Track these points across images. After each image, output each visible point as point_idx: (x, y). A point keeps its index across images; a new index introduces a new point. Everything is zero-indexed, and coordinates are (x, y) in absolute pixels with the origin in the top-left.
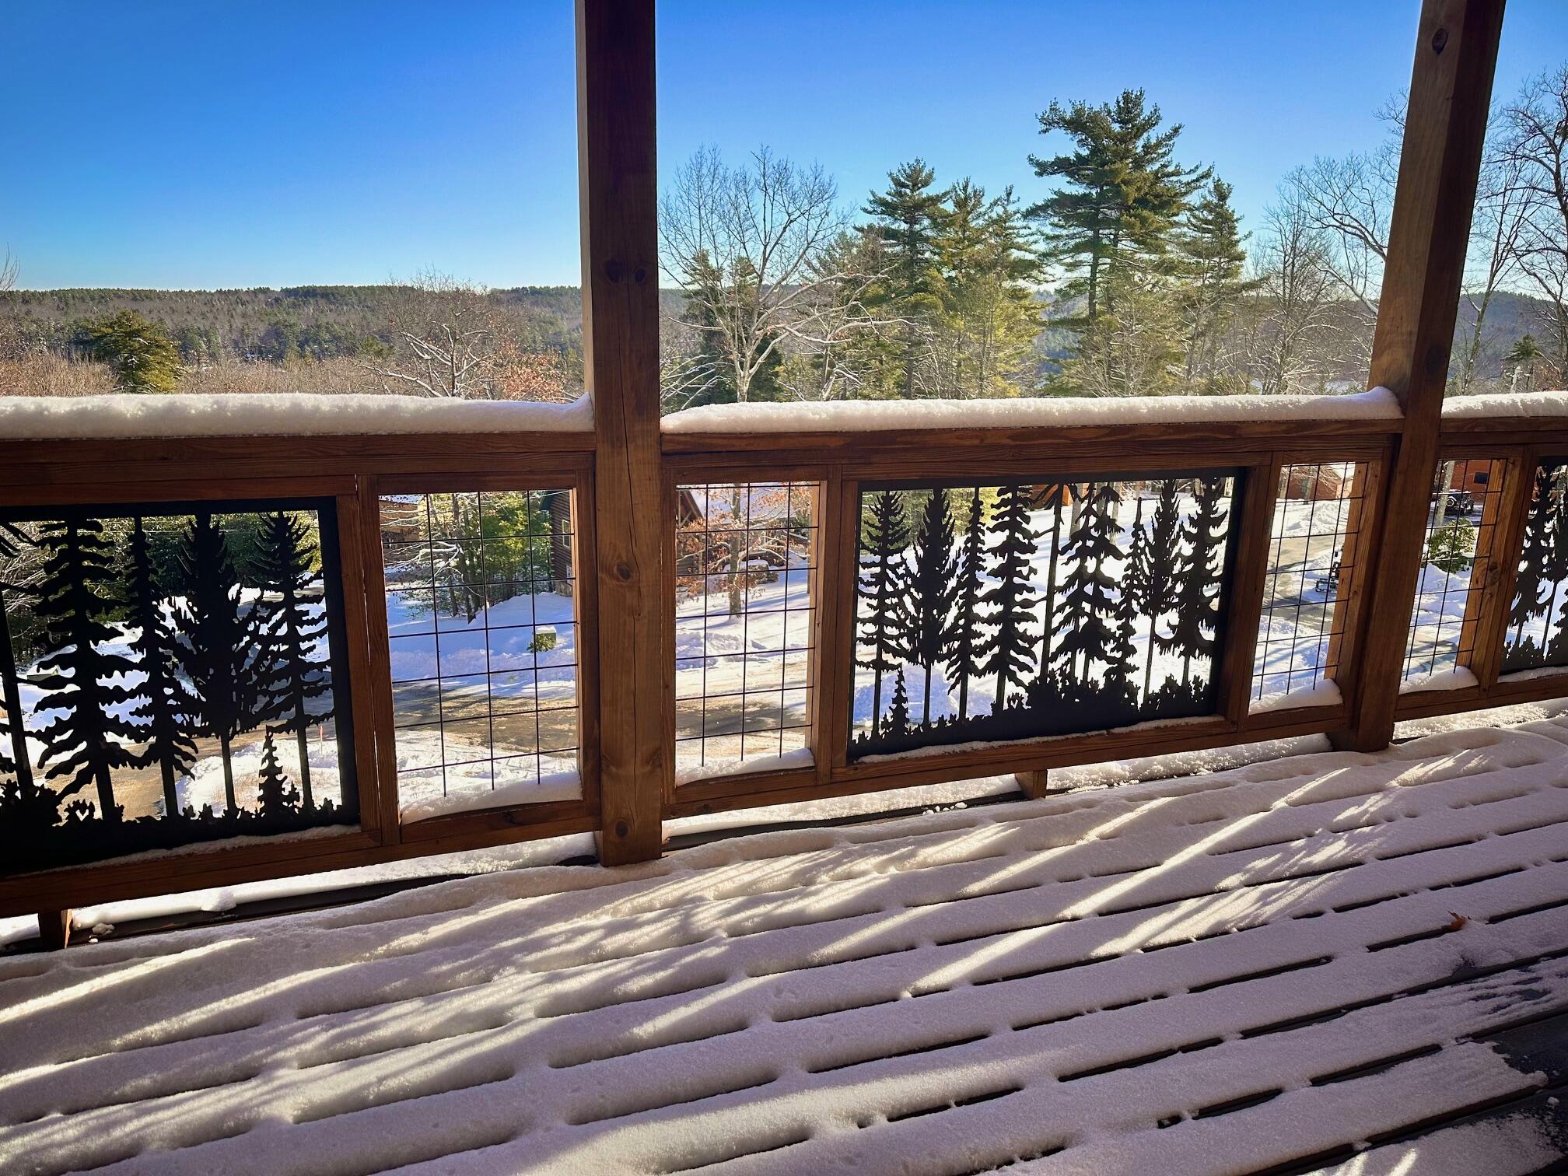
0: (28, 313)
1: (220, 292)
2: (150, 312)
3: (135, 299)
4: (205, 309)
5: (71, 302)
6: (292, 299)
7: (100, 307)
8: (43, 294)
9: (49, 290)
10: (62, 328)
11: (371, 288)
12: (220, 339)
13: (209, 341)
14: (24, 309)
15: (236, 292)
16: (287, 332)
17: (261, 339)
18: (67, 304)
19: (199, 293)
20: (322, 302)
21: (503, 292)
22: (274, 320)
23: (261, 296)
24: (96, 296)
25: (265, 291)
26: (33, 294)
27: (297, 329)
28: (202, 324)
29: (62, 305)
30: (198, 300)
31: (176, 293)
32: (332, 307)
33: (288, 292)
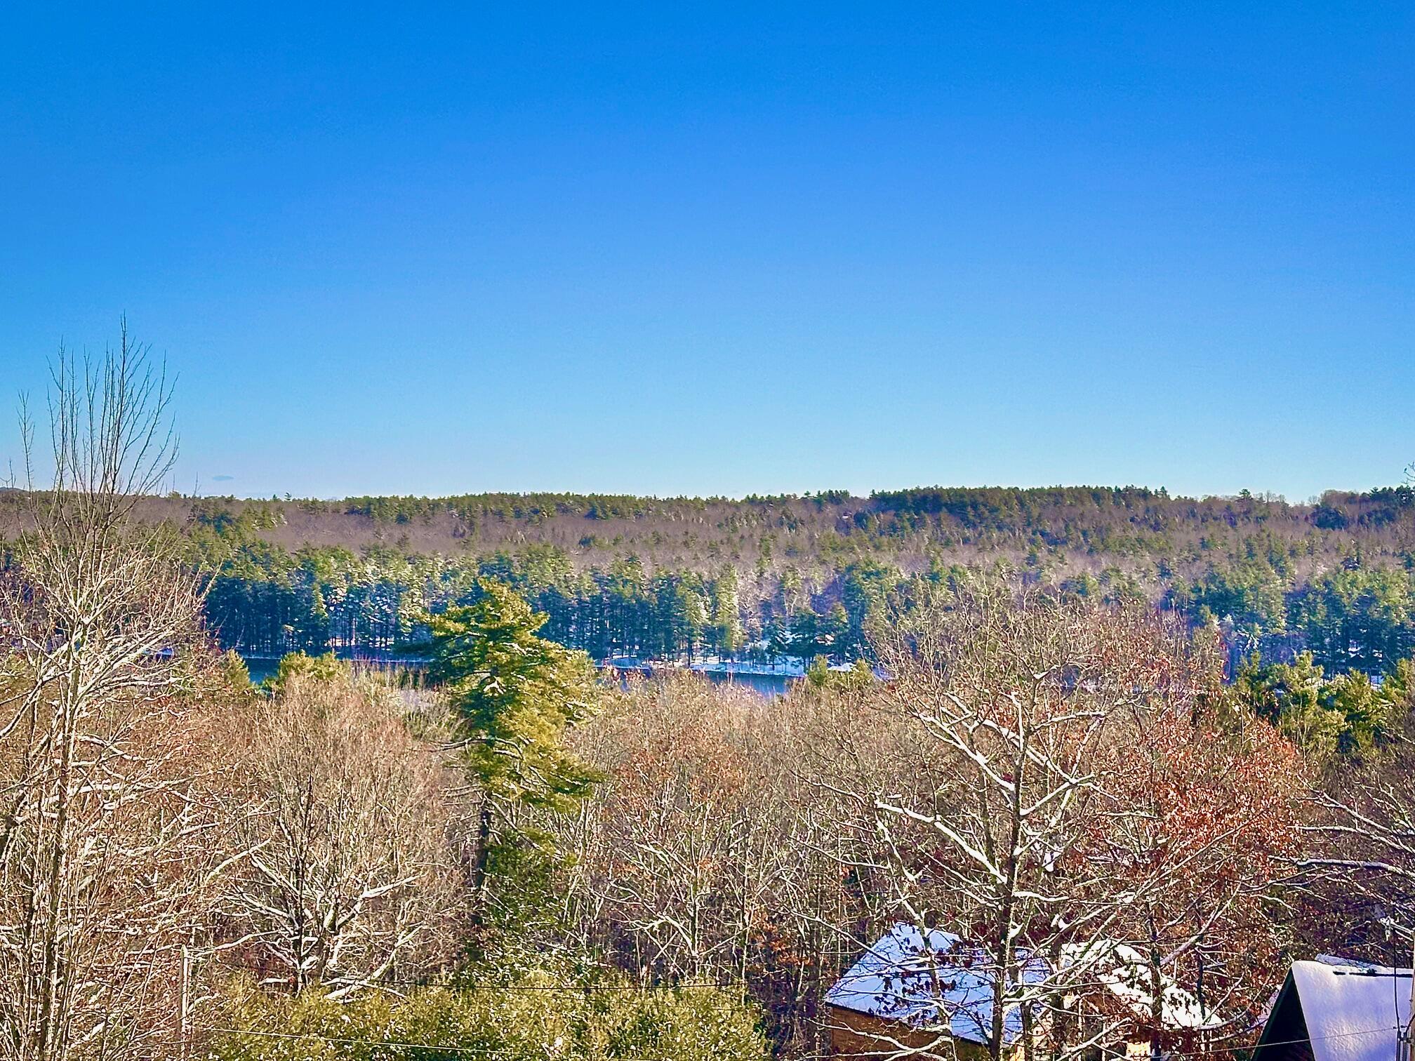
0: (402, 542)
1: (752, 501)
2: (616, 542)
3: (592, 515)
4: (718, 536)
5: (479, 521)
6: (885, 517)
7: (529, 530)
8: (435, 505)
9: (447, 496)
10: (455, 573)
11: (1057, 495)
12: (735, 600)
13: (715, 604)
14: (397, 534)
15: (785, 500)
16: (870, 587)
17: (817, 601)
18: (471, 525)
19: (713, 503)
20: (950, 526)
21: (1351, 498)
22: (846, 560)
23: (830, 510)
24: (526, 510)
25: (836, 499)
26: (418, 504)
27: (891, 581)
28: (704, 570)
29: (463, 528)
30: (707, 518)
31: (669, 502)
32: (968, 533)
33: (883, 501)
